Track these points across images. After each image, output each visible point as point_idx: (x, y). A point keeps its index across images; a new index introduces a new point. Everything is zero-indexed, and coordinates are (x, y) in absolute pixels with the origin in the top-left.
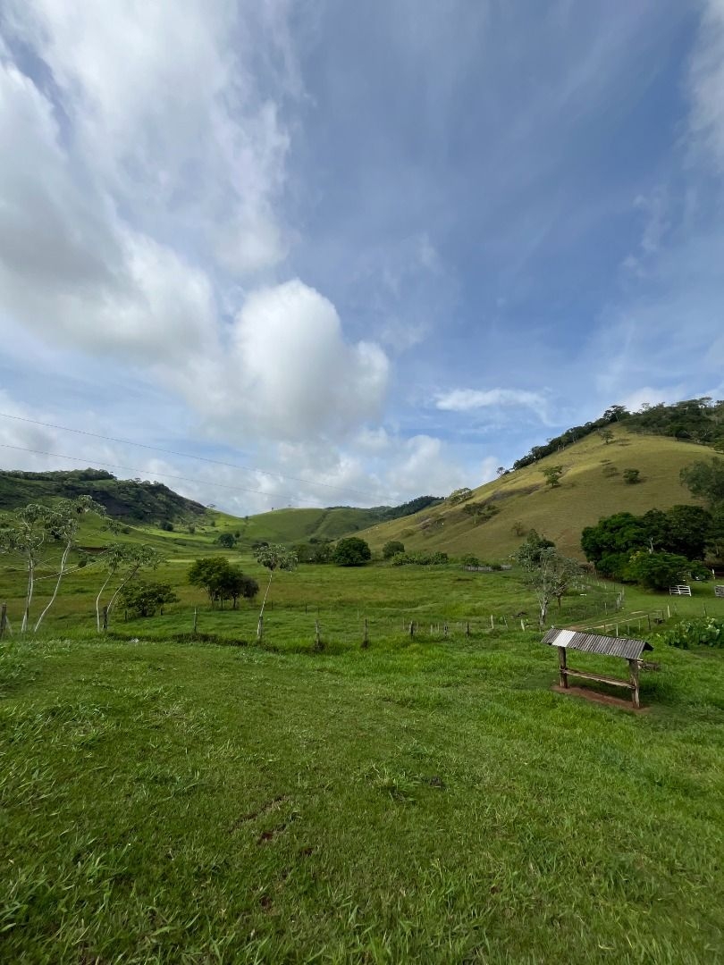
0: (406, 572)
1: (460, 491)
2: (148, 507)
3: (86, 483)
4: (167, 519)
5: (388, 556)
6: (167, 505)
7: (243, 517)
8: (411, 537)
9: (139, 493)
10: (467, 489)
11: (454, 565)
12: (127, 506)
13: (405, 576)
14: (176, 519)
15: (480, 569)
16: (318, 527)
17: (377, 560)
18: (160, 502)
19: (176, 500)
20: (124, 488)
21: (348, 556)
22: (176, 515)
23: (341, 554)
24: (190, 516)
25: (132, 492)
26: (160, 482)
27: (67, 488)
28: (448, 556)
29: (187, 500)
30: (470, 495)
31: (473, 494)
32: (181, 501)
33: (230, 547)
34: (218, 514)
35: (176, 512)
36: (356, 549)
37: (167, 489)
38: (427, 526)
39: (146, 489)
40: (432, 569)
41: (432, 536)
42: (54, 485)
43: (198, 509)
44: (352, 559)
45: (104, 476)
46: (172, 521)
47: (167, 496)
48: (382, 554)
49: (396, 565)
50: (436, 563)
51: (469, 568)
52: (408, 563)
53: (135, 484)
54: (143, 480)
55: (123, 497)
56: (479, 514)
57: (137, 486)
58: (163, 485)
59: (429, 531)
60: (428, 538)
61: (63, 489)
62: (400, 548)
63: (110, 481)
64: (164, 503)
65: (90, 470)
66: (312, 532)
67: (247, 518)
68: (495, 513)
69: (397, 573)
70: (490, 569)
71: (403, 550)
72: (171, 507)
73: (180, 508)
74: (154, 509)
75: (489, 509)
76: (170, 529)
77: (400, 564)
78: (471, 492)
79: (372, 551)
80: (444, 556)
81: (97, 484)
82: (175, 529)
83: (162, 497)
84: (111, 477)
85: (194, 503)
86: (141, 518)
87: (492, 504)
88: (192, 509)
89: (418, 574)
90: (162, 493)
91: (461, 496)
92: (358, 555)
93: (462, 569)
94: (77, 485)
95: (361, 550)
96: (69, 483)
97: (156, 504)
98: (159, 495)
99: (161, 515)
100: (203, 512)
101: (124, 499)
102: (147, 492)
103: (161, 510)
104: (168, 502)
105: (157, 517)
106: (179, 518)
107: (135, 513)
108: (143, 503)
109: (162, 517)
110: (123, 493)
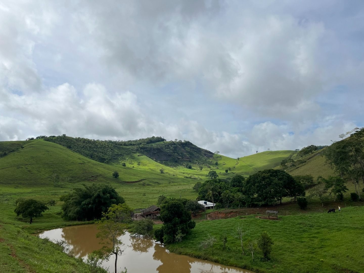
3: (150, 145)
4: (190, 161)
6: (191, 154)
7: (237, 157)
9: (175, 148)
12: (170, 155)
14: (194, 161)
18: (187, 152)
19: (196, 150)
20: (168, 146)
22: (195, 159)
24: (204, 159)
25: (172, 148)
27: (141, 148)
29: (203, 150)
32: (199, 150)
34: (221, 157)
35: (195, 157)
37: (191, 144)
39: (180, 145)
42: (135, 147)
43: (208, 154)
45: (160, 140)
46: (192, 163)
47: (191, 148)
54: (178, 140)
55: (167, 150)
58: (189, 142)
61: (139, 149)
63: (162, 143)
64: (189, 152)
65: (153, 137)
67: (238, 159)
72: (193, 155)
73: (198, 155)
76: (190, 168)
81: (154, 145)
82: (193, 168)
83: (188, 149)
84: (163, 140)
85: (206, 151)
86: (176, 162)
88: (205, 155)
90: (189, 147)
94: (145, 146)
96: (142, 145)
97: (185, 153)
98: (186, 148)
99: (187, 159)
100: (212, 157)
101: (168, 152)
102: (180, 147)
103: (187, 156)
104: (191, 151)
105: (185, 161)
106: (197, 160)
107: (173, 159)
108: (178, 153)
109: (187, 161)
110: (168, 148)
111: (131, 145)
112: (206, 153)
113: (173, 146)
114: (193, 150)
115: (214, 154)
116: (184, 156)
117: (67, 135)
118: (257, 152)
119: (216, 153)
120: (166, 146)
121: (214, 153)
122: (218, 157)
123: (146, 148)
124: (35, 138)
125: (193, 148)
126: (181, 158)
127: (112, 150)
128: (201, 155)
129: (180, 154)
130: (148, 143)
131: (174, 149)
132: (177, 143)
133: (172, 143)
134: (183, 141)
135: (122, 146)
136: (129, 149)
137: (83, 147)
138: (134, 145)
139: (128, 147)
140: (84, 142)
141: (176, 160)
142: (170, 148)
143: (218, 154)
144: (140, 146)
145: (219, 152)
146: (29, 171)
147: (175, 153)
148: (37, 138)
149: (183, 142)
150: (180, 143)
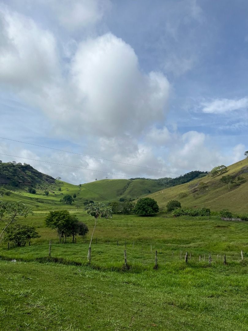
0: (181, 221)
1: (219, 167)
2: (21, 179)
4: (32, 186)
5: (170, 210)
6: (32, 178)
7: (78, 184)
8: (185, 198)
10: (222, 166)
11: (215, 217)
12: (8, 178)
13: (182, 223)
14: (37, 186)
15: (233, 219)
16: (124, 191)
17: (163, 213)
18: (28, 176)
19: (37, 175)
20: (6, 168)
21: (144, 209)
22: (38, 184)
23: (139, 208)
24: (46, 184)
25: (11, 170)
26: (27, 163)
28: (211, 210)
29: (44, 175)
30: (224, 169)
31: (227, 170)
32: (40, 175)
33: (71, 204)
34: (63, 183)
35: (37, 182)
36: (149, 205)
37: (32, 168)
38: (196, 191)
39: (19, 168)
40: (200, 219)
41: (200, 197)
43: (50, 180)
44: (146, 211)
46: (35, 188)
47: (32, 172)
48: (166, 208)
49: (176, 216)
50: (202, 215)
51: (225, 219)
52: (184, 215)
53: (13, 165)
54: (17, 163)
56: (232, 182)
57: (14, 166)
58: (29, 165)
59: (197, 194)
60: (196, 199)
62: (178, 205)
64: (30, 176)
66: (121, 194)
67: (80, 185)
68: (243, 182)
69: (176, 221)
70: (240, 220)
71: (180, 207)
73: (39, 180)
74: (24, 180)
75: (239, 179)
76: (34, 192)
77: (178, 215)
78: (226, 168)
79: (160, 207)
80: (208, 210)
82: (37, 192)
83: (29, 173)
85: (48, 176)
86: (17, 186)
87: (241, 176)
88: (47, 180)
89: (190, 223)
90: (29, 171)
91: (220, 171)
92: (150, 209)
93: (220, 219)
95: (151, 206)
97: (25, 177)
98: (27, 171)
99: (29, 184)
100: (53, 182)
101: (7, 174)
102: (20, 170)
103: (29, 181)
104: (33, 176)
105: (26, 185)
106: (39, 185)
107: (13, 182)
108: (18, 177)
109: (29, 185)
110: (6, 170)
112: (48, 179)
113: (12, 168)
114: (34, 174)
115: (56, 180)
116: (25, 180)
118: (96, 179)
119: (57, 179)
120: (3, 167)
121: (55, 178)
122: (60, 183)
126: (22, 182)
128: (43, 180)
129: (21, 178)
131: (14, 171)
132: (17, 165)
133: (11, 165)
141: (16, 184)
142: (8, 170)
143: (60, 180)
145: (60, 178)
147: (15, 176)
149: (23, 165)
150: (20, 165)
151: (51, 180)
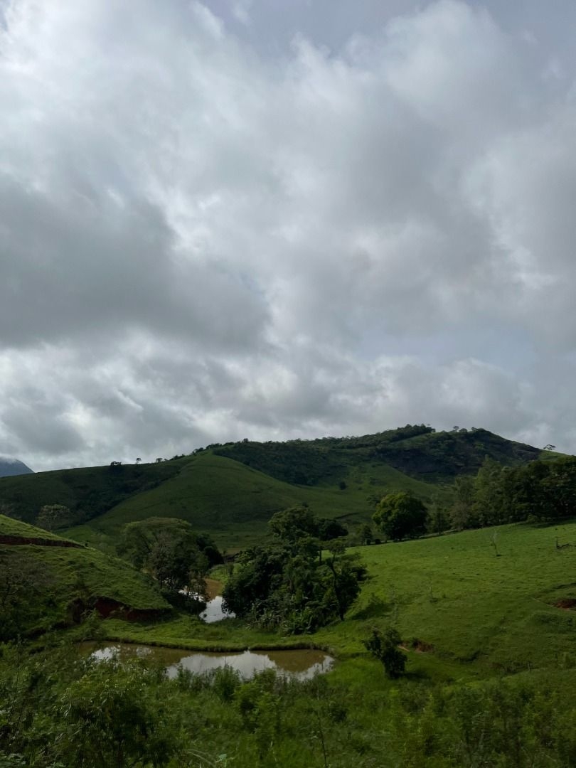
111: (361, 446)
112: (524, 451)
113: (446, 441)
114: (492, 446)
115: (542, 451)
117: (250, 440)
119: (546, 449)
120: (431, 443)
121: (542, 449)
122: (550, 458)
123: (390, 450)
124: (205, 448)
125: (494, 443)
126: (462, 466)
127: (324, 458)
128: (511, 456)
129: (462, 457)
130: (394, 440)
131: (448, 447)
132: (457, 434)
133: (446, 437)
134: (469, 430)
135: (344, 450)
136: (357, 454)
137: (275, 458)
138: (367, 446)
139: (354, 451)
140: (277, 449)
141: (451, 471)
142: (439, 446)
143: (553, 451)
144: (378, 447)
145: (554, 447)
146: (184, 507)
147: (449, 455)
148: (207, 447)
150: (463, 433)
151: (530, 453)
